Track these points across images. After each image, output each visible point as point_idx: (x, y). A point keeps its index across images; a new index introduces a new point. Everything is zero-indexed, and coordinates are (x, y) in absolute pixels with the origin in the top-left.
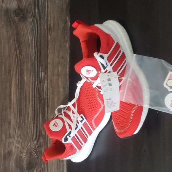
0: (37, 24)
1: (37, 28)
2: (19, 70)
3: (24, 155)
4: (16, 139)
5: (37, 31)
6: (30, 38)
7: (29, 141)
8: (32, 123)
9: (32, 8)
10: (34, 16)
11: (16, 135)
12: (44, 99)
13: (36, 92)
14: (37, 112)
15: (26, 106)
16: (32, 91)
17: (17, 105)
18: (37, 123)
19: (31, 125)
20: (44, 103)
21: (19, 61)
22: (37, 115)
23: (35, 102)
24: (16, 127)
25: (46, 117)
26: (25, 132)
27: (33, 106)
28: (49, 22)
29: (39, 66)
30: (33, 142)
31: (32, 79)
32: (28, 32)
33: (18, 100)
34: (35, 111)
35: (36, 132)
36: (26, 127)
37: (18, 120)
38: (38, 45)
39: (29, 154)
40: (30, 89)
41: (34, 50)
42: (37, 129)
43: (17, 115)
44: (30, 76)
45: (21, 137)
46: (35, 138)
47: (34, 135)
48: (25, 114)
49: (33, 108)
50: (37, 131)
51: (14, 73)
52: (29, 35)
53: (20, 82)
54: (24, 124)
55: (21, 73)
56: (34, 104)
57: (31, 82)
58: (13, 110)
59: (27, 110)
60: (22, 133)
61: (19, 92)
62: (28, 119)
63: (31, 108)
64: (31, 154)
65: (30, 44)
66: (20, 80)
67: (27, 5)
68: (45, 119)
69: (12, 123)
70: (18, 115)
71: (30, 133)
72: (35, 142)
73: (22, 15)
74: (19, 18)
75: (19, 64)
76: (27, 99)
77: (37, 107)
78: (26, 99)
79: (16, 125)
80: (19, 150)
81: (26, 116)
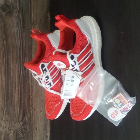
0: (22, 19)
1: (21, 22)
2: (6, 59)
3: (11, 135)
4: (4, 119)
5: (22, 24)
6: (15, 30)
7: (15, 121)
8: (18, 105)
9: (17, 5)
10: (19, 11)
11: (4, 117)
12: (29, 85)
13: (21, 79)
14: (22, 96)
15: (12, 90)
16: (18, 77)
17: (4, 89)
18: (23, 106)
19: (17, 108)
21: (6, 51)
22: (22, 99)
23: (21, 87)
24: (4, 110)
25: (30, 101)
26: (12, 114)
27: (18, 91)
28: (32, 17)
29: (24, 55)
30: (19, 123)
31: (18, 67)
32: (14, 25)
33: (5, 86)
34: (20, 95)
35: (21, 114)
36: (12, 109)
37: (6, 103)
38: (23, 37)
40: (16, 75)
41: (19, 41)
42: (23, 111)
45: (8, 118)
46: (21, 119)
47: (20, 116)
48: (12, 98)
49: (19, 92)
50: (23, 113)
52: (15, 28)
53: (7, 69)
54: (11, 107)
55: (8, 61)
56: (19, 88)
57: (17, 69)
59: (13, 94)
60: (9, 115)
61: (7, 78)
62: (14, 103)
63: (17, 93)
64: (17, 133)
65: (16, 36)
66: (7, 67)
67: (13, 2)
68: (30, 103)
70: (6, 99)
71: (17, 115)
72: (21, 123)
73: (8, 11)
74: (5, 13)
75: (6, 53)
76: (14, 85)
77: (23, 91)
78: (12, 84)
79: (4, 108)
80: (7, 130)
81: (13, 100)
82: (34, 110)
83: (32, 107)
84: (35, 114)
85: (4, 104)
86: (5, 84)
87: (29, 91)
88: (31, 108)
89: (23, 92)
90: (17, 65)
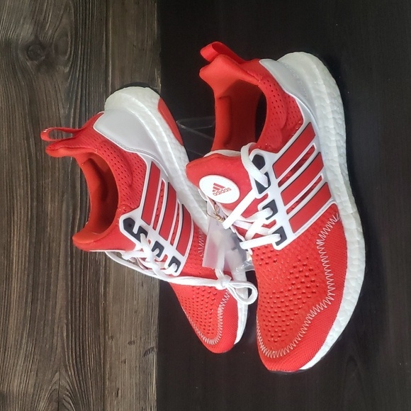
0: (80, 81)
1: (80, 89)
2: (34, 187)
3: (42, 405)
4: (22, 358)
5: (82, 96)
6: (62, 111)
7: (56, 366)
8: (65, 321)
9: (70, 43)
10: (74, 62)
11: (22, 352)
14: (78, 296)
15: (49, 276)
16: (66, 241)
17: (26, 272)
18: (78, 322)
19: (62, 328)
20: (97, 272)
21: (34, 165)
22: (78, 304)
23: (74, 269)
24: (23, 330)
25: (100, 310)
26: (46, 344)
27: (67, 280)
30: (67, 371)
31: (67, 212)
32: (59, 97)
33: (29, 262)
35: (74, 346)
36: (48, 331)
37: (29, 313)
39: (55, 405)
40: (60, 235)
42: (77, 340)
44: (62, 201)
45: (36, 357)
46: (71, 361)
48: (48, 298)
49: (67, 285)
50: (77, 343)
51: (20, 192)
52: (60, 105)
54: (44, 323)
55: (38, 195)
56: (69, 273)
57: (64, 218)
58: (15, 284)
59: (52, 287)
60: (37, 348)
61: (34, 241)
62: (54, 312)
63: (61, 284)
64: (59, 402)
66: (34, 212)
67: (56, 34)
68: (98, 315)
69: (12, 320)
70: (29, 300)
71: (59, 349)
72: (71, 372)
73: (43, 58)
74: (36, 62)
75: (35, 172)
76: (53, 261)
77: (78, 282)
78: (49, 259)
79: (24, 325)
80: (29, 390)
81: (51, 303)
82: (112, 337)
83: (105, 329)
84: (114, 349)
85: (23, 313)
86: (29, 257)
87: (98, 282)
88: (102, 331)
89: (80, 283)
90: (64, 205)
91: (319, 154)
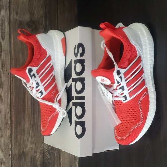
3: (38, 155)
4: (30, 139)
11: (30, 137)
17: (30, 108)
33: (31, 104)
37: (32, 123)
43: (31, 117)
45: (35, 138)
54: (38, 126)
58: (27, 112)
60: (35, 135)
73: (34, 27)
79: (30, 127)
80: (33, 150)
91: (142, 68)
